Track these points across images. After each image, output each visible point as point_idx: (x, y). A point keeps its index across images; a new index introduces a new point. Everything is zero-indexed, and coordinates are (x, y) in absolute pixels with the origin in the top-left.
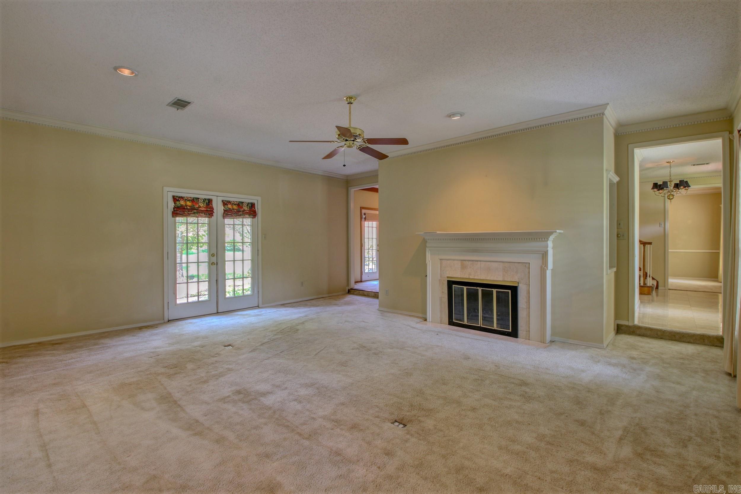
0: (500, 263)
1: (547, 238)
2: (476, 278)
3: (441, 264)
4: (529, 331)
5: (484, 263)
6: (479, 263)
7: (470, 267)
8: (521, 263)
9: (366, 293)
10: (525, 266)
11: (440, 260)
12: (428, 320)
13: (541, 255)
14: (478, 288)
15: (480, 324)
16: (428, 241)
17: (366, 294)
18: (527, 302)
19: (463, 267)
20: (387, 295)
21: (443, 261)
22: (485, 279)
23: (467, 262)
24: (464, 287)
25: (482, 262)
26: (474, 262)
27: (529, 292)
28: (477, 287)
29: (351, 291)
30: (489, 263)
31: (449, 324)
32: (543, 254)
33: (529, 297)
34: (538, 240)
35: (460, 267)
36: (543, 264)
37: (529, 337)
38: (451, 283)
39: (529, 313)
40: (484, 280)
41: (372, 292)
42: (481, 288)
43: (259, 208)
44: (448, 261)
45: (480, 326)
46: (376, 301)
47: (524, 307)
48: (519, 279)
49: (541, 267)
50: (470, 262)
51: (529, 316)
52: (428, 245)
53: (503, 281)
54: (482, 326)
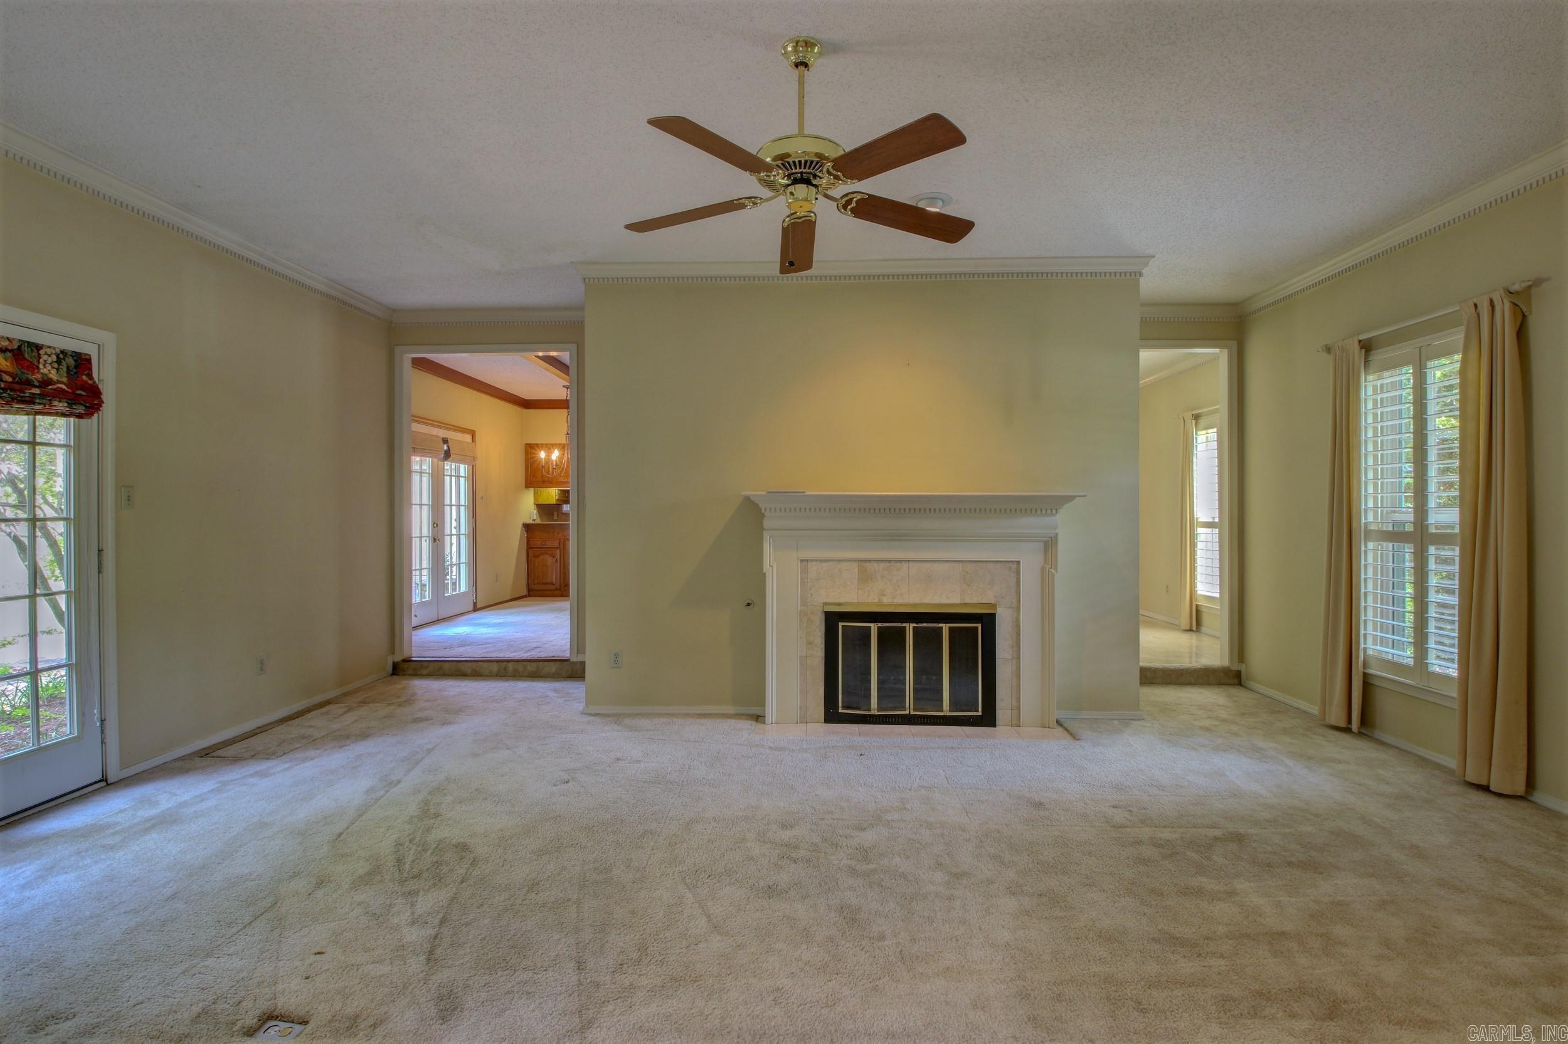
0: (954, 564)
1: (1056, 510)
2: (896, 601)
3: (804, 571)
4: (1018, 708)
5: (918, 565)
6: (905, 565)
7: (882, 577)
8: (1001, 562)
9: (467, 668)
10: (1010, 568)
11: (802, 561)
12: (768, 719)
13: (1042, 544)
14: (904, 625)
15: (910, 707)
16: (767, 514)
17: (469, 671)
18: (1013, 647)
19: (865, 577)
20: (618, 667)
21: (810, 564)
22: (918, 602)
23: (875, 564)
24: (871, 625)
25: (911, 564)
26: (893, 563)
27: (1017, 626)
28: (902, 623)
29: (403, 668)
30: (928, 565)
31: (828, 720)
32: (1046, 543)
33: (1018, 634)
34: (1039, 512)
35: (857, 577)
36: (1046, 562)
37: (1019, 720)
38: (832, 619)
39: (1018, 668)
40: (915, 605)
41: (490, 664)
42: (912, 625)
43: (105, 375)
44: (824, 564)
45: (907, 712)
46: (576, 689)
47: (1009, 657)
48: (995, 596)
49: (1043, 570)
50: (882, 565)
51: (1018, 677)
52: (767, 523)
53: (960, 604)
54: (912, 713)
